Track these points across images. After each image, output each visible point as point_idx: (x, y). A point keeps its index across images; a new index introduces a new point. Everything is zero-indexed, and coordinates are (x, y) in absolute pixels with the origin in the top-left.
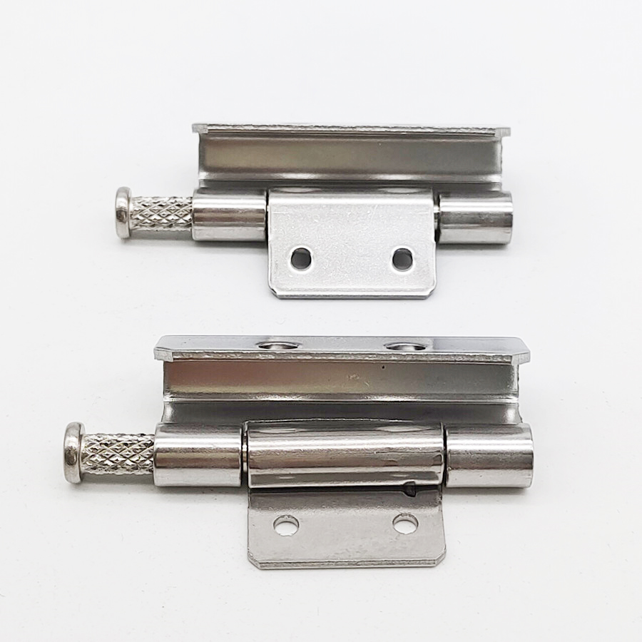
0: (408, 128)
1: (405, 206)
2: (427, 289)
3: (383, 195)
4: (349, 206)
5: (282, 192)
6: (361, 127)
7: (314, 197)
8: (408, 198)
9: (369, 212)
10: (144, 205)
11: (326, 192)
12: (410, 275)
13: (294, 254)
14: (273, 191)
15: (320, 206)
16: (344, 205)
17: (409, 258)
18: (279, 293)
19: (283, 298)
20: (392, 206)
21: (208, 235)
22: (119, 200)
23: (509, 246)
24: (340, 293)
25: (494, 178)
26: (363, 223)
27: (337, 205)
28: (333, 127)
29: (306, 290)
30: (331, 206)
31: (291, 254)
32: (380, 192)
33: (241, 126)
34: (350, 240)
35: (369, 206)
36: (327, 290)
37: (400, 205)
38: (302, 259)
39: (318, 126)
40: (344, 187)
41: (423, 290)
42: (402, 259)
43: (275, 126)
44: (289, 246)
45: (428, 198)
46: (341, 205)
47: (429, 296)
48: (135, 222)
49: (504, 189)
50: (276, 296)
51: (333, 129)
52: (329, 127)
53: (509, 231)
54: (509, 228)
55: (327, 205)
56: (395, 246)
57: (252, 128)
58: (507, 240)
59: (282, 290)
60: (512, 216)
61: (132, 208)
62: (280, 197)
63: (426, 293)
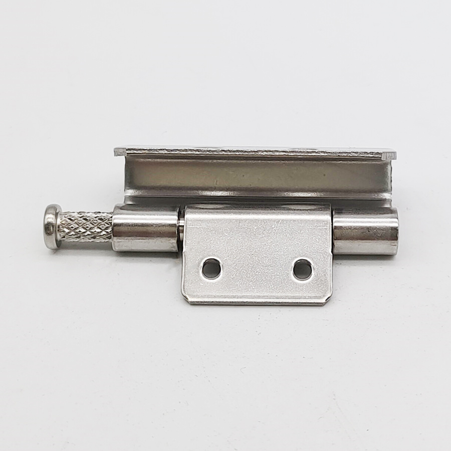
0: (304, 152)
1: (306, 221)
2: (324, 296)
3: (287, 211)
4: (256, 221)
5: (197, 208)
6: (262, 152)
7: (225, 213)
8: (310, 214)
9: (273, 227)
10: (69, 219)
11: (236, 208)
12: (309, 283)
13: (205, 264)
14: (189, 207)
15: (230, 220)
16: (252, 220)
17: (309, 267)
18: (190, 299)
19: (194, 304)
20: (294, 221)
21: (125, 246)
22: (48, 216)
23: (396, 256)
24: (245, 300)
25: (386, 196)
26: (268, 236)
27: (246, 220)
28: (237, 151)
29: (215, 297)
30: (240, 221)
31: (202, 265)
32: (284, 209)
33: (156, 150)
34: (255, 252)
35: (274, 221)
36: (234, 297)
37: (301, 220)
38: (212, 268)
39: (224, 151)
40: (252, 204)
41: (320, 298)
42: (302, 269)
43: (186, 150)
44: (201, 257)
45: (326, 214)
46: (248, 219)
47: (326, 303)
48: (63, 234)
49: (393, 207)
50: (188, 302)
51: (237, 153)
52: (234, 151)
53: (396, 244)
54: (395, 241)
55: (236, 220)
56: (296, 257)
57: (166, 152)
58: (395, 252)
59: (194, 297)
60: (398, 230)
61: (59, 222)
62: (195, 213)
63: (323, 301)
